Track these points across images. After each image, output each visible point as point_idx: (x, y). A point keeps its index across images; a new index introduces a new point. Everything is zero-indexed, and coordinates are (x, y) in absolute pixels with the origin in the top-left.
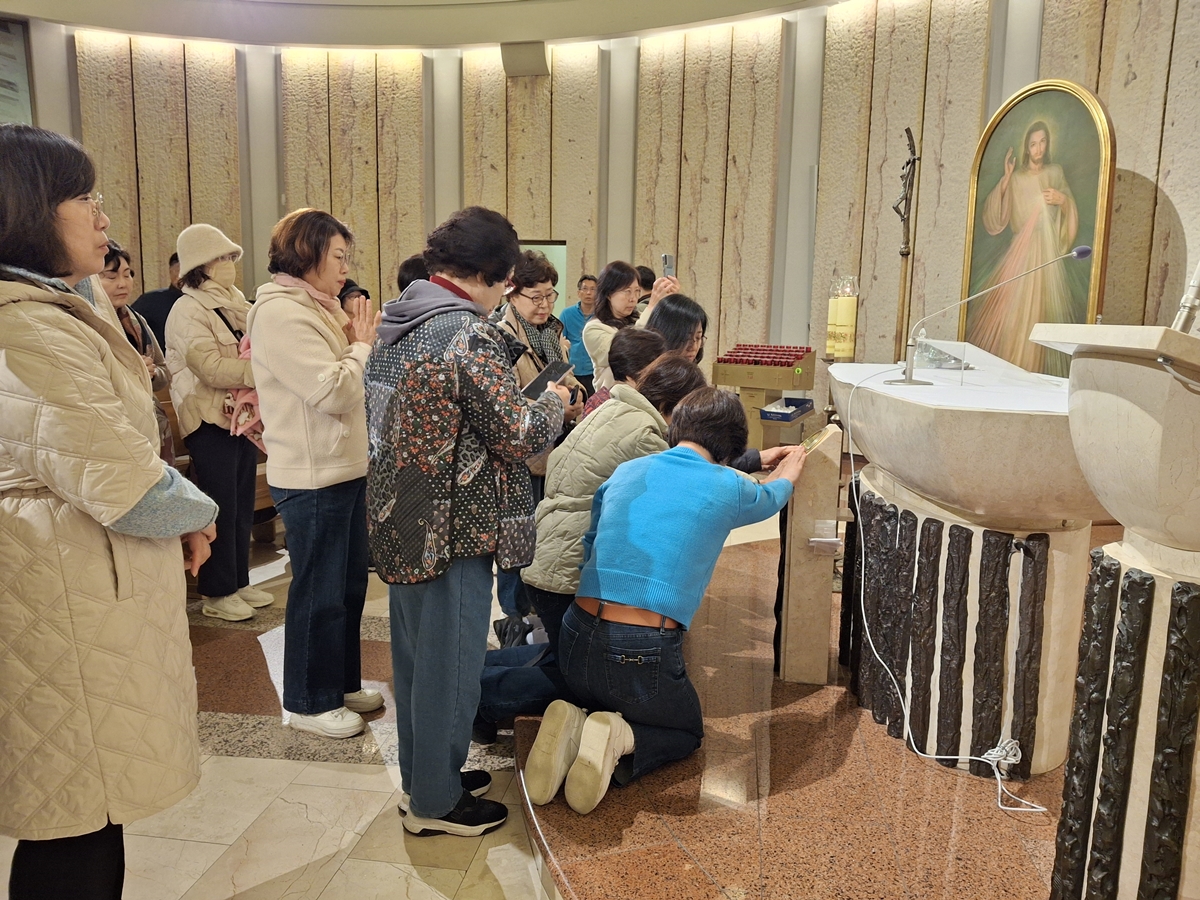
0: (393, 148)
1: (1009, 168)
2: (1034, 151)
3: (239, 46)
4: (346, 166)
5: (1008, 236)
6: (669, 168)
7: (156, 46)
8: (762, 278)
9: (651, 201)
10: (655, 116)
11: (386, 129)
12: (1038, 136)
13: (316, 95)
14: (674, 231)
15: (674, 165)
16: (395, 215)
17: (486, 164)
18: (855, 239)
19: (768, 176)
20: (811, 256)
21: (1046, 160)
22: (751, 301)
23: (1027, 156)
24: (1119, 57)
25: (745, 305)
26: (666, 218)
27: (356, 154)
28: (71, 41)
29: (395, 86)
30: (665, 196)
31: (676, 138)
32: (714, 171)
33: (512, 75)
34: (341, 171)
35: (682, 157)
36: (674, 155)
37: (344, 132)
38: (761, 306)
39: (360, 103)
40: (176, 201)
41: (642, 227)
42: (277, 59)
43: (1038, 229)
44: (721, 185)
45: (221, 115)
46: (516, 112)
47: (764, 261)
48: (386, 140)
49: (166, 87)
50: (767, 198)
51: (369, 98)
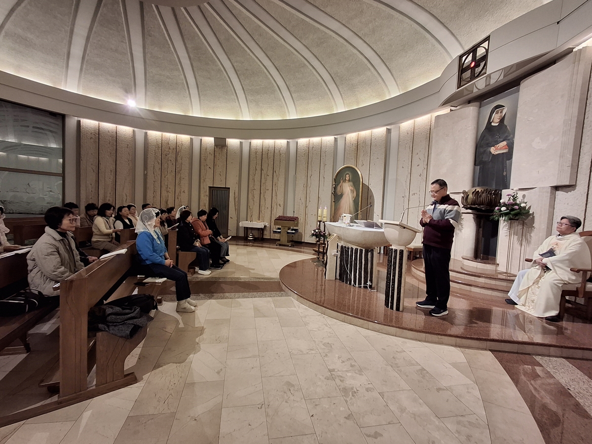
0: (181, 161)
1: (342, 181)
2: (347, 178)
3: (134, 129)
4: (166, 164)
5: (342, 195)
6: (259, 171)
7: (107, 126)
8: (282, 199)
9: (253, 179)
10: (255, 159)
11: (179, 156)
12: (348, 176)
13: (158, 145)
14: (259, 187)
15: (260, 171)
16: (180, 179)
17: (208, 167)
18: (305, 192)
19: (284, 176)
20: (294, 195)
21: (349, 181)
22: (280, 205)
23: (345, 179)
24: (360, 160)
25: (278, 206)
26: (257, 183)
27: (169, 161)
28: (79, 122)
29: (182, 145)
30: (257, 177)
31: (260, 165)
32: (270, 173)
33: (216, 145)
34: (165, 166)
35: (262, 170)
36: (260, 169)
37: (166, 155)
38: (282, 206)
39: (171, 148)
40: (111, 171)
41: (251, 186)
42: (146, 133)
43: (348, 194)
44: (272, 177)
45: (128, 148)
46: (217, 154)
47: (283, 196)
48: (179, 158)
49: (110, 138)
50: (283, 181)
51: (174, 147)
